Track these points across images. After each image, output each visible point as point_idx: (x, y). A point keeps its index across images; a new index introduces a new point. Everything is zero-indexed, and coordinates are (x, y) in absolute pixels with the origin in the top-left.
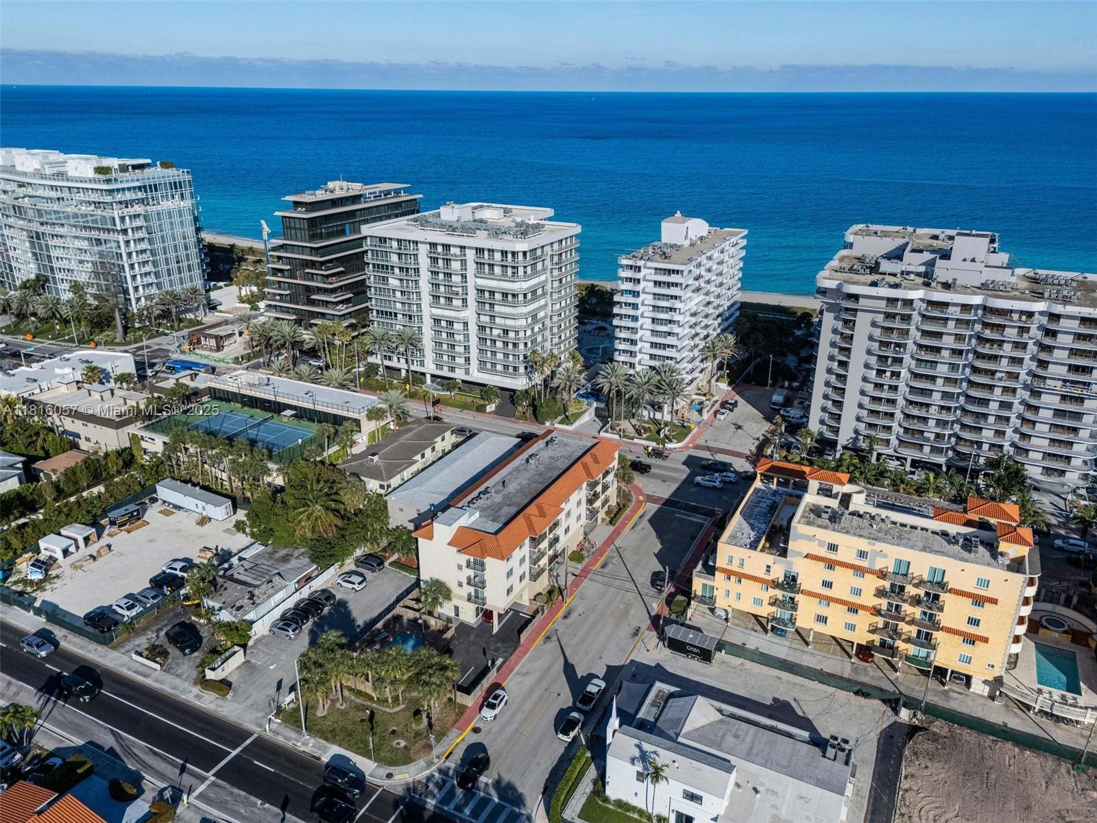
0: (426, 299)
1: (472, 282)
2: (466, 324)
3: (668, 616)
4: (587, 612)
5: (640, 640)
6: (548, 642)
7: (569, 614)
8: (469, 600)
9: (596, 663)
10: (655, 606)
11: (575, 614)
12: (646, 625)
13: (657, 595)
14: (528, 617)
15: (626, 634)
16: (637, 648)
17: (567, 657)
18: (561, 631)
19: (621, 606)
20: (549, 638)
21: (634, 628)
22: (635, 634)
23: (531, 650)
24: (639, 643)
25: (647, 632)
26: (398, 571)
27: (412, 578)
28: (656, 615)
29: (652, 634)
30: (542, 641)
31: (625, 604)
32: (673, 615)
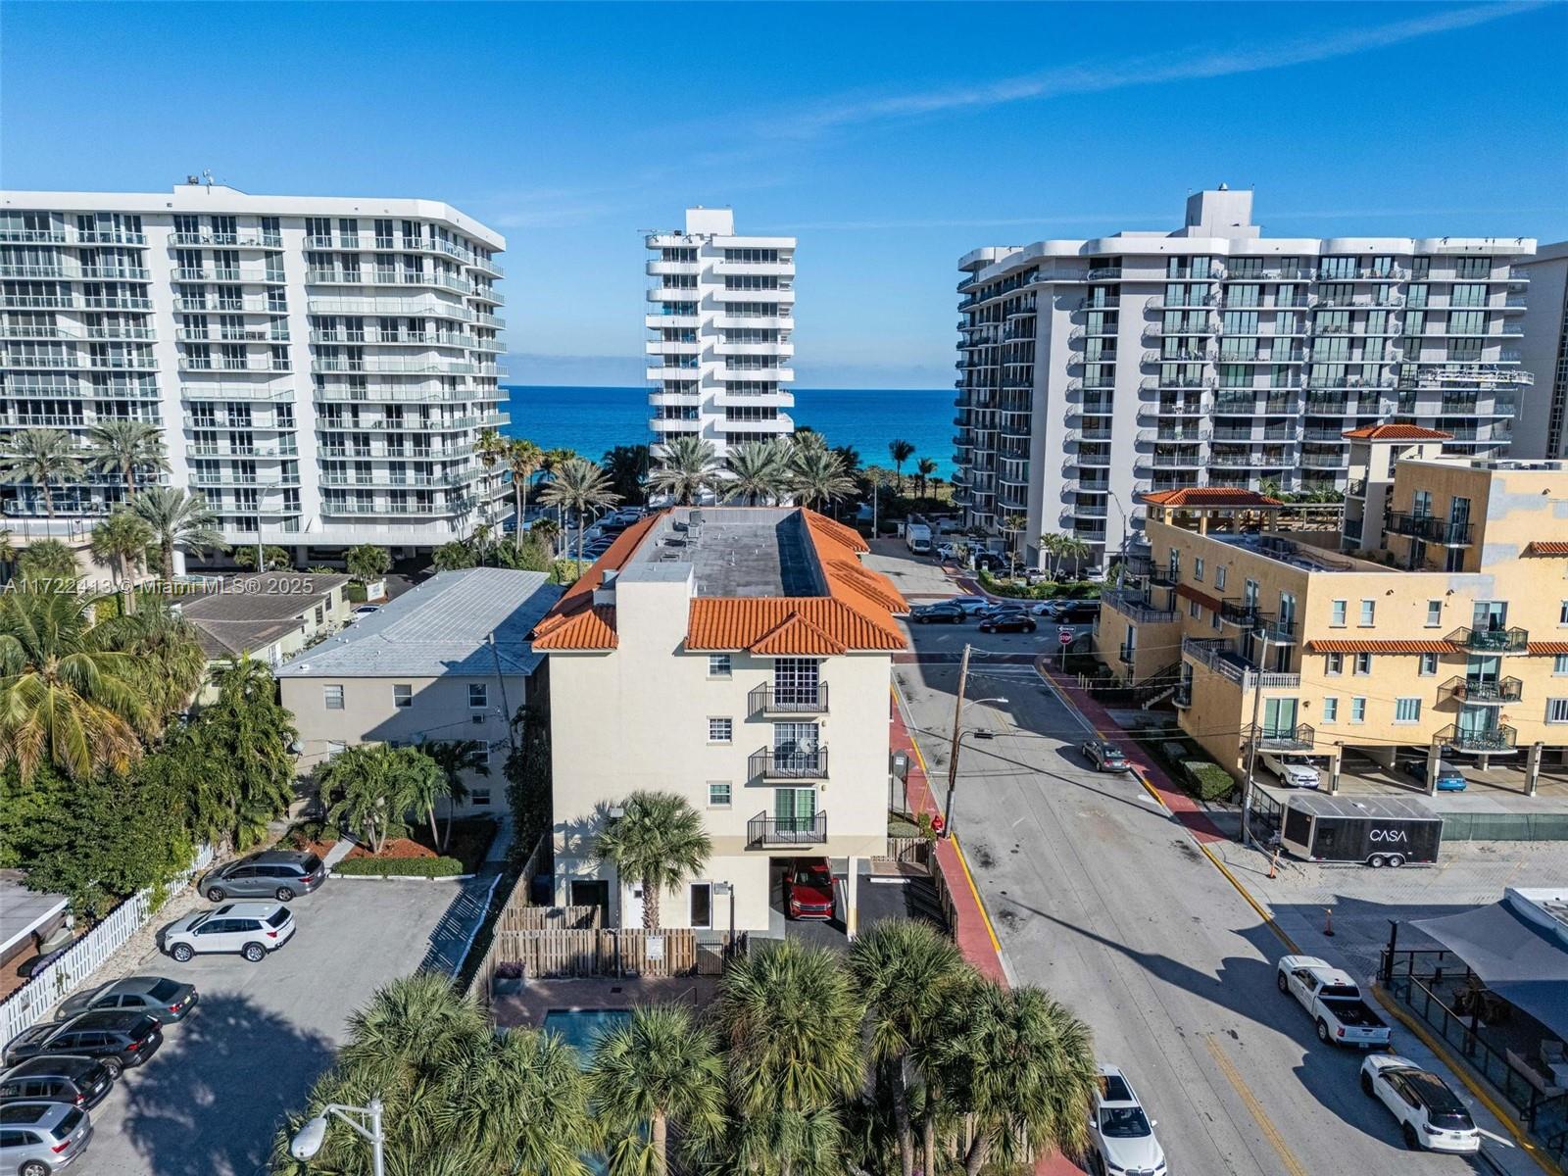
0: (168, 360)
1: (298, 304)
2: (284, 410)
3: (1204, 810)
4: (1023, 843)
5: (1221, 862)
6: (1019, 924)
7: (986, 855)
8: (755, 845)
9: (1204, 934)
10: (1150, 800)
11: (1001, 851)
12: (1185, 834)
13: (1121, 782)
14: (902, 881)
15: (1175, 860)
16: (1238, 878)
17: (1115, 941)
18: (1016, 891)
19: (1082, 815)
20: (1010, 914)
21: (1168, 844)
22: (1193, 856)
23: (999, 953)
24: (1230, 869)
25: (1209, 845)
26: (380, 877)
27: (445, 883)
28: (1176, 813)
29: (1227, 845)
30: (1000, 926)
31: (1083, 809)
32: (1209, 804)
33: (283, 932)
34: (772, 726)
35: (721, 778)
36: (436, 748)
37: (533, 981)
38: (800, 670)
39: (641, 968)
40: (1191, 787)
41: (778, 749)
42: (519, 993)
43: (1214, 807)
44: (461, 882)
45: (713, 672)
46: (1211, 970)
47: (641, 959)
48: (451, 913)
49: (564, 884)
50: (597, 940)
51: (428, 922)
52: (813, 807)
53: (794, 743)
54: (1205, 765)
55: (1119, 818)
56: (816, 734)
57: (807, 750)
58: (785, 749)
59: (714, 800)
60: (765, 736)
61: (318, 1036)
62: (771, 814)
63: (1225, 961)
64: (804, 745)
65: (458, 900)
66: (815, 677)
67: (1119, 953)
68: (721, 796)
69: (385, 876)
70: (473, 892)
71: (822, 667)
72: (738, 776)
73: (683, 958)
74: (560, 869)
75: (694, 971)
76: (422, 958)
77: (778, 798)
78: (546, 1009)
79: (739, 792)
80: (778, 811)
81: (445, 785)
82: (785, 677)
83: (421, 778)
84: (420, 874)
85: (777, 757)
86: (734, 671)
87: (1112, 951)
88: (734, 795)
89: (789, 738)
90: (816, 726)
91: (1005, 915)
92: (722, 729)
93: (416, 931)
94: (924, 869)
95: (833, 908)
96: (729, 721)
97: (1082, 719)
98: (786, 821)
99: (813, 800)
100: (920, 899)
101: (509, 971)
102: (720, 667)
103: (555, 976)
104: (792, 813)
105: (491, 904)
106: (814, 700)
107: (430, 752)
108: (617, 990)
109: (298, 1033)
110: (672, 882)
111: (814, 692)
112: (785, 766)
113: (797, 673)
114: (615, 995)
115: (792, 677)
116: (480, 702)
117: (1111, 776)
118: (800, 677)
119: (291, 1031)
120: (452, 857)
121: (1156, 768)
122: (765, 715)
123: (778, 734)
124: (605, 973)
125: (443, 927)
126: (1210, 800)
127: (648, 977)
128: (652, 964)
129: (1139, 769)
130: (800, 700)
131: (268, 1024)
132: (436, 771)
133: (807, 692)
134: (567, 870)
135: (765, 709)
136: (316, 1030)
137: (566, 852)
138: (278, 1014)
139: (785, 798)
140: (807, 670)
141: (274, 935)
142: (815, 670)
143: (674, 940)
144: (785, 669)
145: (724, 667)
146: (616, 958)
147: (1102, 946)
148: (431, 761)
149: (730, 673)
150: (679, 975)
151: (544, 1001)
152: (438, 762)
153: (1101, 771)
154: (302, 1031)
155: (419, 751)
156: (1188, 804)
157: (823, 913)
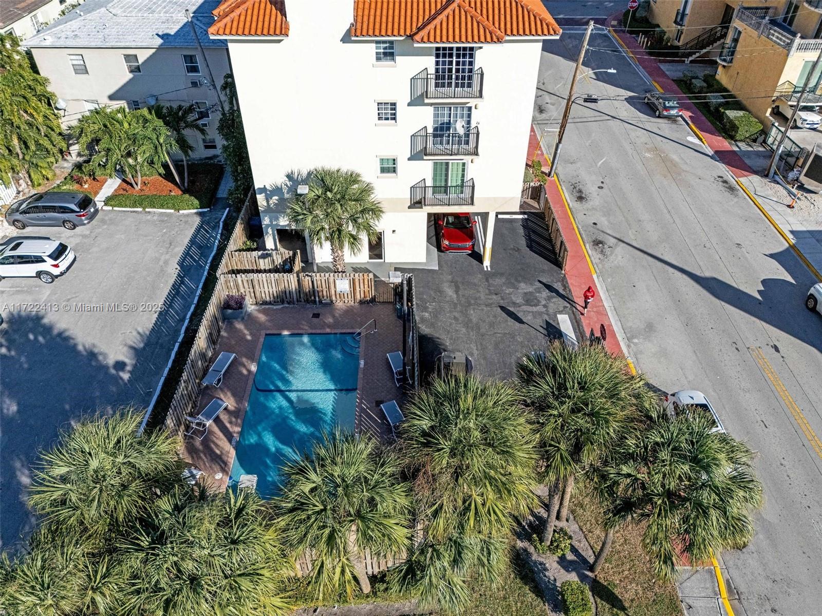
3: (737, 149)
4: (607, 180)
5: (752, 194)
6: (608, 251)
7: (580, 191)
8: (417, 204)
9: (746, 258)
10: (696, 141)
11: (591, 189)
12: (722, 169)
13: (674, 126)
14: (521, 217)
15: (717, 193)
16: (766, 208)
17: (680, 266)
18: (603, 222)
19: (648, 155)
20: (601, 242)
21: (712, 179)
22: (731, 189)
23: (595, 276)
24: (759, 200)
25: (743, 180)
26: (140, 209)
27: (188, 215)
28: (716, 152)
29: (755, 178)
30: (594, 253)
31: (649, 150)
32: (740, 144)
33: (64, 263)
34: (431, 109)
35: (388, 154)
36: (165, 111)
37: (253, 307)
38: (458, 56)
39: (334, 298)
40: (729, 131)
41: (435, 129)
42: (243, 318)
43: (743, 146)
44: (200, 214)
45: (378, 59)
46: (753, 290)
47: (333, 293)
48: (193, 241)
49: (270, 231)
50: (298, 281)
51: (177, 249)
52: (463, 176)
53: (449, 123)
54: (741, 113)
55: (675, 157)
56: (469, 116)
57: (461, 131)
58: (442, 129)
59: (383, 170)
60: (425, 118)
61: (96, 350)
62: (429, 183)
63: (764, 282)
64: (459, 127)
65: (198, 230)
66: (471, 63)
67: (685, 276)
68: (389, 167)
69: (144, 208)
70: (208, 223)
71: (478, 54)
72: (402, 151)
73: (365, 290)
74: (266, 221)
75: (373, 300)
76: (171, 281)
77: (435, 170)
78: (263, 333)
79: (403, 164)
80: (434, 179)
81: (174, 142)
82: (444, 63)
83: (155, 137)
84: (168, 208)
85: (435, 136)
86: (398, 58)
87: (678, 274)
88: (400, 166)
89: (446, 119)
90: (470, 109)
91: (597, 243)
92: (388, 112)
93: (167, 257)
94: (536, 205)
95: (473, 245)
96: (394, 104)
97: (642, 72)
98: (442, 188)
99: (463, 170)
100: (534, 232)
101: (232, 303)
102: (385, 54)
103: (270, 303)
104: (446, 181)
105: (222, 234)
106: (469, 85)
107: (159, 115)
108: (316, 316)
109: (80, 348)
110: (352, 245)
111: (470, 78)
112: (441, 143)
113: (454, 59)
114: (315, 320)
115: (451, 63)
116: (194, 69)
117: (665, 121)
118: (458, 63)
119: (75, 345)
120: (191, 195)
121: (699, 113)
122: (426, 101)
123: (436, 116)
124: (307, 301)
125: (187, 254)
126: (741, 141)
127: (339, 304)
128: (342, 295)
129: (687, 114)
130: (457, 85)
131: (58, 339)
132: (165, 131)
133: (463, 78)
134: (271, 221)
135: (425, 94)
136: (94, 345)
137: (268, 210)
138: (65, 331)
139: (441, 170)
140: (464, 56)
141: (56, 266)
142: (471, 56)
143: (357, 281)
144: (444, 56)
145: (388, 54)
146: (314, 292)
147: (671, 270)
148: (159, 123)
149: (393, 60)
150: (361, 302)
151: (261, 326)
152: (167, 123)
153: (659, 117)
154: (84, 346)
155: (150, 113)
156: (725, 144)
157: (466, 249)
